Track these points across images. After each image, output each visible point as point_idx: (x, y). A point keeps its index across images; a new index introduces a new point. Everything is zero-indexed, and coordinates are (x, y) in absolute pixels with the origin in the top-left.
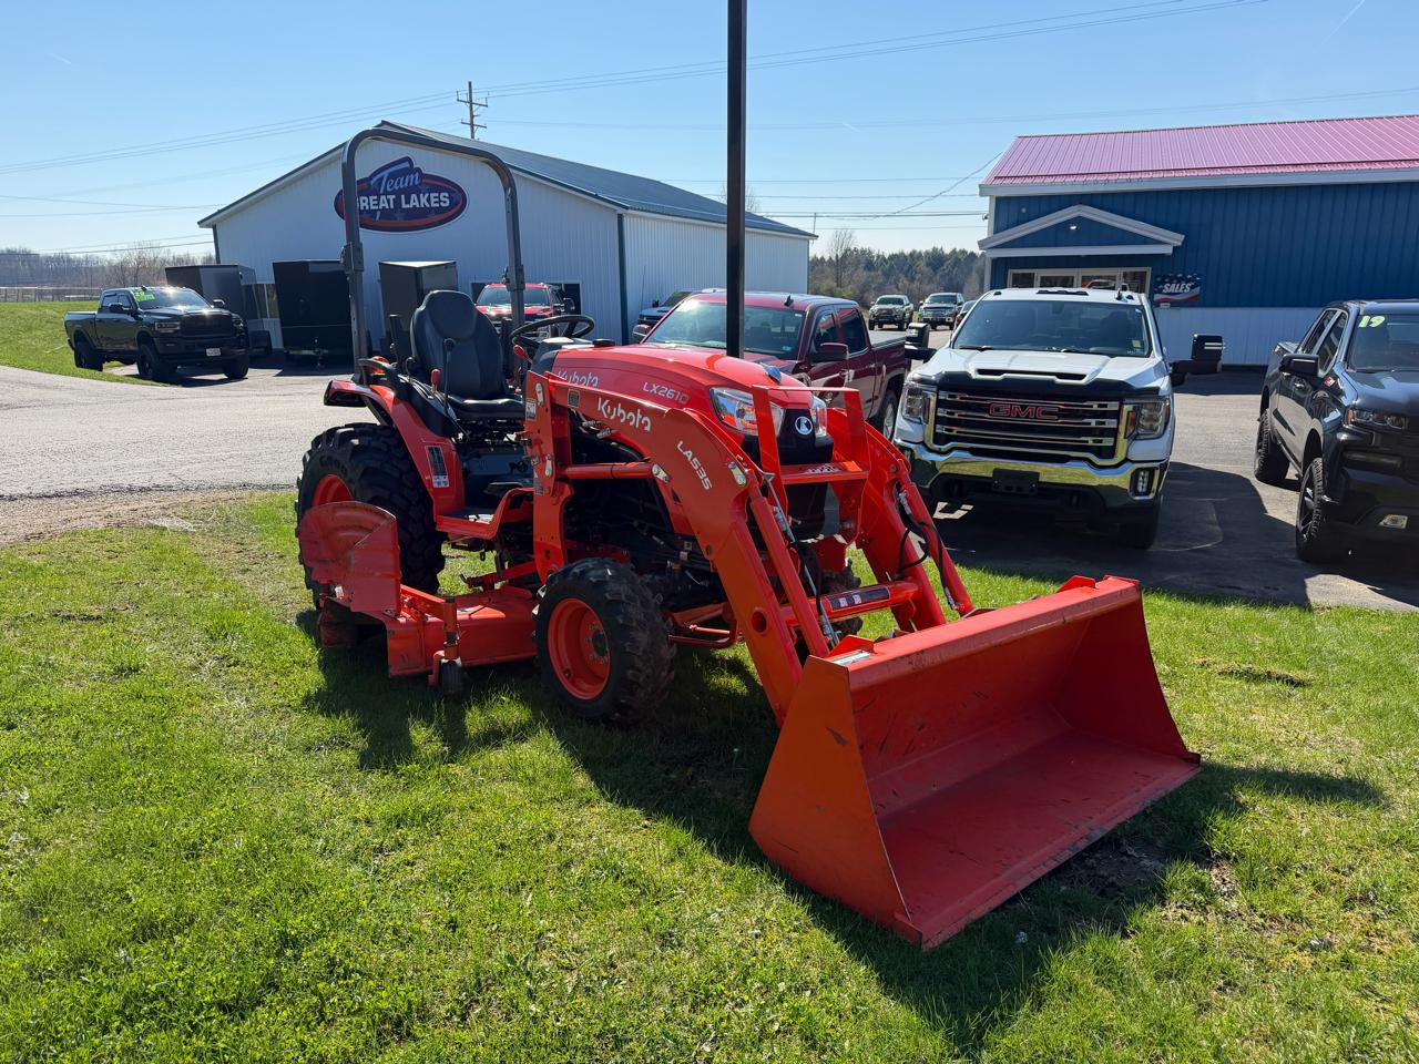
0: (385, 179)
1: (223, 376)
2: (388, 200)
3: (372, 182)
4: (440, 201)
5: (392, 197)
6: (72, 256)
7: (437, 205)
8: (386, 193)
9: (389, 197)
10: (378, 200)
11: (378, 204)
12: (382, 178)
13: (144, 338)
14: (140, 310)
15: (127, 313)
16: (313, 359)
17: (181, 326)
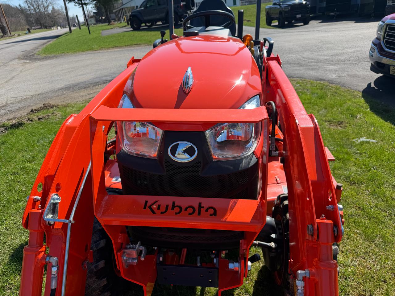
1: (303, 24)
13: (281, 13)
14: (281, 4)
15: (278, 5)
16: (333, 16)
17: (291, 8)
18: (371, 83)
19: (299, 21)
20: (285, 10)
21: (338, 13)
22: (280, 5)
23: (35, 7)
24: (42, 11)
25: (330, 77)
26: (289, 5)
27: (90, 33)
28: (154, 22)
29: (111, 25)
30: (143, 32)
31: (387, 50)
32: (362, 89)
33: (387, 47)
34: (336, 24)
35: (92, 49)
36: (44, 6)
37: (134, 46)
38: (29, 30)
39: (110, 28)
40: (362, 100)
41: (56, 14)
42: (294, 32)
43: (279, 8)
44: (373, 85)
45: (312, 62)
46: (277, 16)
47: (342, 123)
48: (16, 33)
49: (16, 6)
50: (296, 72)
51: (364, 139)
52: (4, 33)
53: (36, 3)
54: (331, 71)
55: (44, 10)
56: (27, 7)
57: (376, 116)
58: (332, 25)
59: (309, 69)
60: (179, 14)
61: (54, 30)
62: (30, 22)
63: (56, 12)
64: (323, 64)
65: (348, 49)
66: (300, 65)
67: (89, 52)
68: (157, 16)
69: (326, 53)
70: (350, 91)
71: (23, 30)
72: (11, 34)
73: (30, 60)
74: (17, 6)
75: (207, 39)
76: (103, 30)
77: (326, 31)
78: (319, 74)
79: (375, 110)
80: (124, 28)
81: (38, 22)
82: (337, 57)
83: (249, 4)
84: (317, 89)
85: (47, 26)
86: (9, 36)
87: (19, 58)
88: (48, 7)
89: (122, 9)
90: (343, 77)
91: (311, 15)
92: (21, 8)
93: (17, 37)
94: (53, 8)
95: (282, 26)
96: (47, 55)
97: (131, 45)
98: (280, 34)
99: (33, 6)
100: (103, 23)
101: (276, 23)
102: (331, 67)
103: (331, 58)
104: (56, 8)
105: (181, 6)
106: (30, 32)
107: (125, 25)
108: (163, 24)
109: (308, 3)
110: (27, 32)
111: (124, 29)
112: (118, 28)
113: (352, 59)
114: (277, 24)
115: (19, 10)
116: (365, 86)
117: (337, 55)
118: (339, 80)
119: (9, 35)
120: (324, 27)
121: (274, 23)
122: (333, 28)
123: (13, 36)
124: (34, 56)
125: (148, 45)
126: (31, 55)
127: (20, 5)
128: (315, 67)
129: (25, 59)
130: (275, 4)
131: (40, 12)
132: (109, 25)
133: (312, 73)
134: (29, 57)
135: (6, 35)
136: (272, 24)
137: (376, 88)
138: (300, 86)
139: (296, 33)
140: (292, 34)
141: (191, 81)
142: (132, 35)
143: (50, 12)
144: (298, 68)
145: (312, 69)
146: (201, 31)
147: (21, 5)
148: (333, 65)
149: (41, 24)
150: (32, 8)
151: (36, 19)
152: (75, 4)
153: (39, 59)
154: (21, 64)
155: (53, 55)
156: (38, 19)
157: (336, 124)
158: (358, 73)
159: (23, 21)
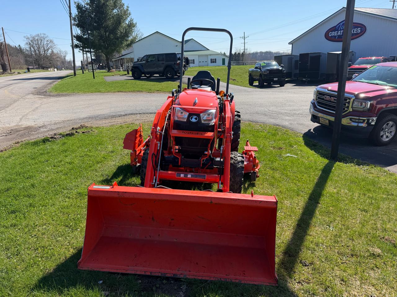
0: (341, 26)
1: (279, 86)
2: (341, 32)
3: (337, 27)
4: (357, 31)
5: (342, 31)
6: (280, 52)
7: (356, 32)
8: (341, 30)
9: (341, 31)
10: (338, 33)
11: (337, 34)
12: (340, 25)
13: (261, 75)
14: (262, 68)
15: (259, 69)
16: (305, 82)
17: (269, 72)
18: (311, 129)
19: (276, 83)
20: (265, 73)
21: (309, 79)
22: (260, 69)
23: (36, 48)
24: (42, 53)
25: (285, 124)
26: (268, 70)
27: (94, 78)
28: (152, 74)
29: (111, 72)
30: (143, 81)
31: (318, 107)
32: (303, 132)
33: (318, 105)
34: (305, 88)
35: (100, 92)
36: (44, 49)
37: (137, 92)
38: (28, 69)
39: (111, 75)
40: (301, 139)
41: (55, 57)
42: (270, 92)
43: (260, 71)
44: (312, 131)
45: (274, 114)
46: (258, 78)
47: (281, 148)
48: (17, 71)
49: (15, 46)
50: (261, 119)
51: (289, 155)
52: (4, 69)
53: (37, 45)
54: (286, 120)
55: (44, 53)
56: (28, 49)
57: (306, 147)
58: (302, 88)
59: (271, 118)
60: (175, 70)
61: (51, 71)
62: (29, 62)
63: (55, 55)
64: (282, 115)
65: (304, 107)
66: (265, 115)
67: (98, 94)
68: (156, 70)
69: (286, 108)
70: (295, 133)
71: (21, 68)
72: (11, 71)
73: (45, 95)
74: (17, 46)
75: (201, 90)
76: (105, 76)
77: (294, 93)
78: (277, 122)
79: (307, 144)
80: (124, 76)
81: (37, 63)
82: (294, 111)
83: (237, 65)
84: (273, 130)
85: (45, 67)
86: (10, 74)
87: (33, 94)
88: (48, 50)
89: (122, 59)
90: (293, 124)
91: (286, 80)
92: (20, 49)
93: (17, 74)
94: (52, 52)
95: (261, 86)
96: (59, 93)
97: (134, 91)
98: (257, 93)
99: (34, 48)
100: (101, 69)
101: (256, 83)
102: (287, 118)
103: (289, 112)
104: (55, 51)
105: (177, 63)
106: (29, 71)
107: (125, 74)
108: (160, 76)
109: (283, 69)
110: (26, 71)
111: (125, 78)
112: (119, 76)
113: (304, 113)
114: (258, 84)
115: (18, 50)
116: (307, 130)
117: (294, 110)
118: (290, 126)
119: (9, 72)
120: (295, 90)
121: (255, 83)
122: (301, 91)
123: (13, 73)
124: (46, 93)
125: (149, 93)
126: (43, 92)
127: (19, 46)
128: (276, 117)
129: (39, 95)
130: (256, 68)
131: (40, 54)
132: (108, 71)
133: (273, 121)
134: (41, 93)
135: (6, 71)
136: (254, 84)
137: (314, 132)
138: (262, 128)
139: (271, 93)
140: (267, 93)
141: (197, 101)
142: (134, 83)
143: (49, 54)
144: (263, 117)
145: (273, 118)
146: (198, 87)
147: (21, 46)
148: (289, 117)
149: (39, 65)
150: (32, 49)
151: (35, 60)
152: (79, 50)
153: (53, 96)
154: (38, 99)
155: (64, 93)
156: (37, 59)
157: (278, 149)
158: (305, 123)
159: (22, 61)
